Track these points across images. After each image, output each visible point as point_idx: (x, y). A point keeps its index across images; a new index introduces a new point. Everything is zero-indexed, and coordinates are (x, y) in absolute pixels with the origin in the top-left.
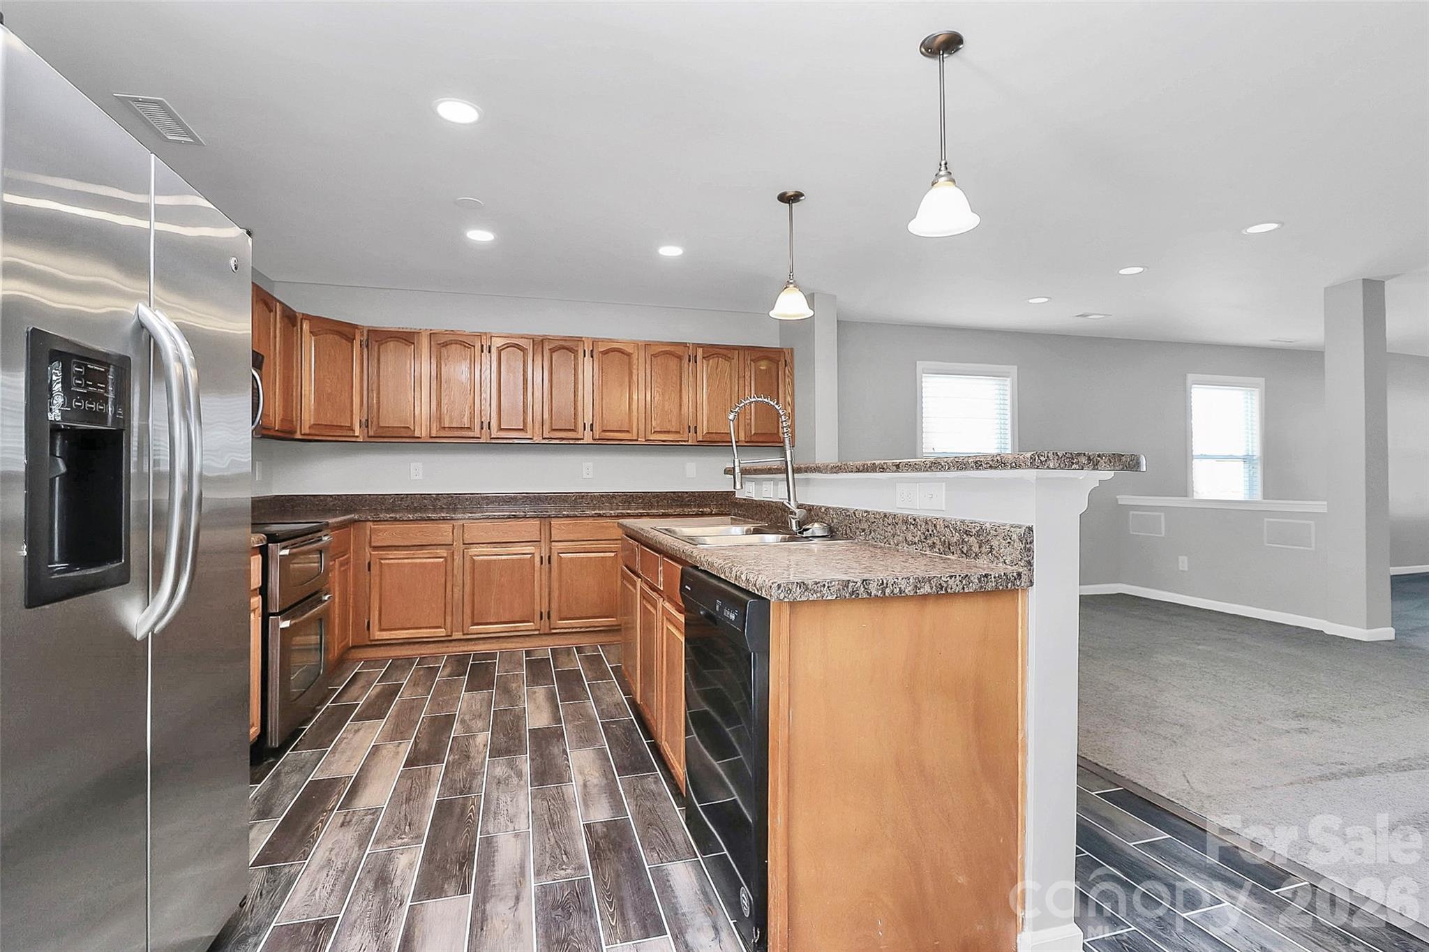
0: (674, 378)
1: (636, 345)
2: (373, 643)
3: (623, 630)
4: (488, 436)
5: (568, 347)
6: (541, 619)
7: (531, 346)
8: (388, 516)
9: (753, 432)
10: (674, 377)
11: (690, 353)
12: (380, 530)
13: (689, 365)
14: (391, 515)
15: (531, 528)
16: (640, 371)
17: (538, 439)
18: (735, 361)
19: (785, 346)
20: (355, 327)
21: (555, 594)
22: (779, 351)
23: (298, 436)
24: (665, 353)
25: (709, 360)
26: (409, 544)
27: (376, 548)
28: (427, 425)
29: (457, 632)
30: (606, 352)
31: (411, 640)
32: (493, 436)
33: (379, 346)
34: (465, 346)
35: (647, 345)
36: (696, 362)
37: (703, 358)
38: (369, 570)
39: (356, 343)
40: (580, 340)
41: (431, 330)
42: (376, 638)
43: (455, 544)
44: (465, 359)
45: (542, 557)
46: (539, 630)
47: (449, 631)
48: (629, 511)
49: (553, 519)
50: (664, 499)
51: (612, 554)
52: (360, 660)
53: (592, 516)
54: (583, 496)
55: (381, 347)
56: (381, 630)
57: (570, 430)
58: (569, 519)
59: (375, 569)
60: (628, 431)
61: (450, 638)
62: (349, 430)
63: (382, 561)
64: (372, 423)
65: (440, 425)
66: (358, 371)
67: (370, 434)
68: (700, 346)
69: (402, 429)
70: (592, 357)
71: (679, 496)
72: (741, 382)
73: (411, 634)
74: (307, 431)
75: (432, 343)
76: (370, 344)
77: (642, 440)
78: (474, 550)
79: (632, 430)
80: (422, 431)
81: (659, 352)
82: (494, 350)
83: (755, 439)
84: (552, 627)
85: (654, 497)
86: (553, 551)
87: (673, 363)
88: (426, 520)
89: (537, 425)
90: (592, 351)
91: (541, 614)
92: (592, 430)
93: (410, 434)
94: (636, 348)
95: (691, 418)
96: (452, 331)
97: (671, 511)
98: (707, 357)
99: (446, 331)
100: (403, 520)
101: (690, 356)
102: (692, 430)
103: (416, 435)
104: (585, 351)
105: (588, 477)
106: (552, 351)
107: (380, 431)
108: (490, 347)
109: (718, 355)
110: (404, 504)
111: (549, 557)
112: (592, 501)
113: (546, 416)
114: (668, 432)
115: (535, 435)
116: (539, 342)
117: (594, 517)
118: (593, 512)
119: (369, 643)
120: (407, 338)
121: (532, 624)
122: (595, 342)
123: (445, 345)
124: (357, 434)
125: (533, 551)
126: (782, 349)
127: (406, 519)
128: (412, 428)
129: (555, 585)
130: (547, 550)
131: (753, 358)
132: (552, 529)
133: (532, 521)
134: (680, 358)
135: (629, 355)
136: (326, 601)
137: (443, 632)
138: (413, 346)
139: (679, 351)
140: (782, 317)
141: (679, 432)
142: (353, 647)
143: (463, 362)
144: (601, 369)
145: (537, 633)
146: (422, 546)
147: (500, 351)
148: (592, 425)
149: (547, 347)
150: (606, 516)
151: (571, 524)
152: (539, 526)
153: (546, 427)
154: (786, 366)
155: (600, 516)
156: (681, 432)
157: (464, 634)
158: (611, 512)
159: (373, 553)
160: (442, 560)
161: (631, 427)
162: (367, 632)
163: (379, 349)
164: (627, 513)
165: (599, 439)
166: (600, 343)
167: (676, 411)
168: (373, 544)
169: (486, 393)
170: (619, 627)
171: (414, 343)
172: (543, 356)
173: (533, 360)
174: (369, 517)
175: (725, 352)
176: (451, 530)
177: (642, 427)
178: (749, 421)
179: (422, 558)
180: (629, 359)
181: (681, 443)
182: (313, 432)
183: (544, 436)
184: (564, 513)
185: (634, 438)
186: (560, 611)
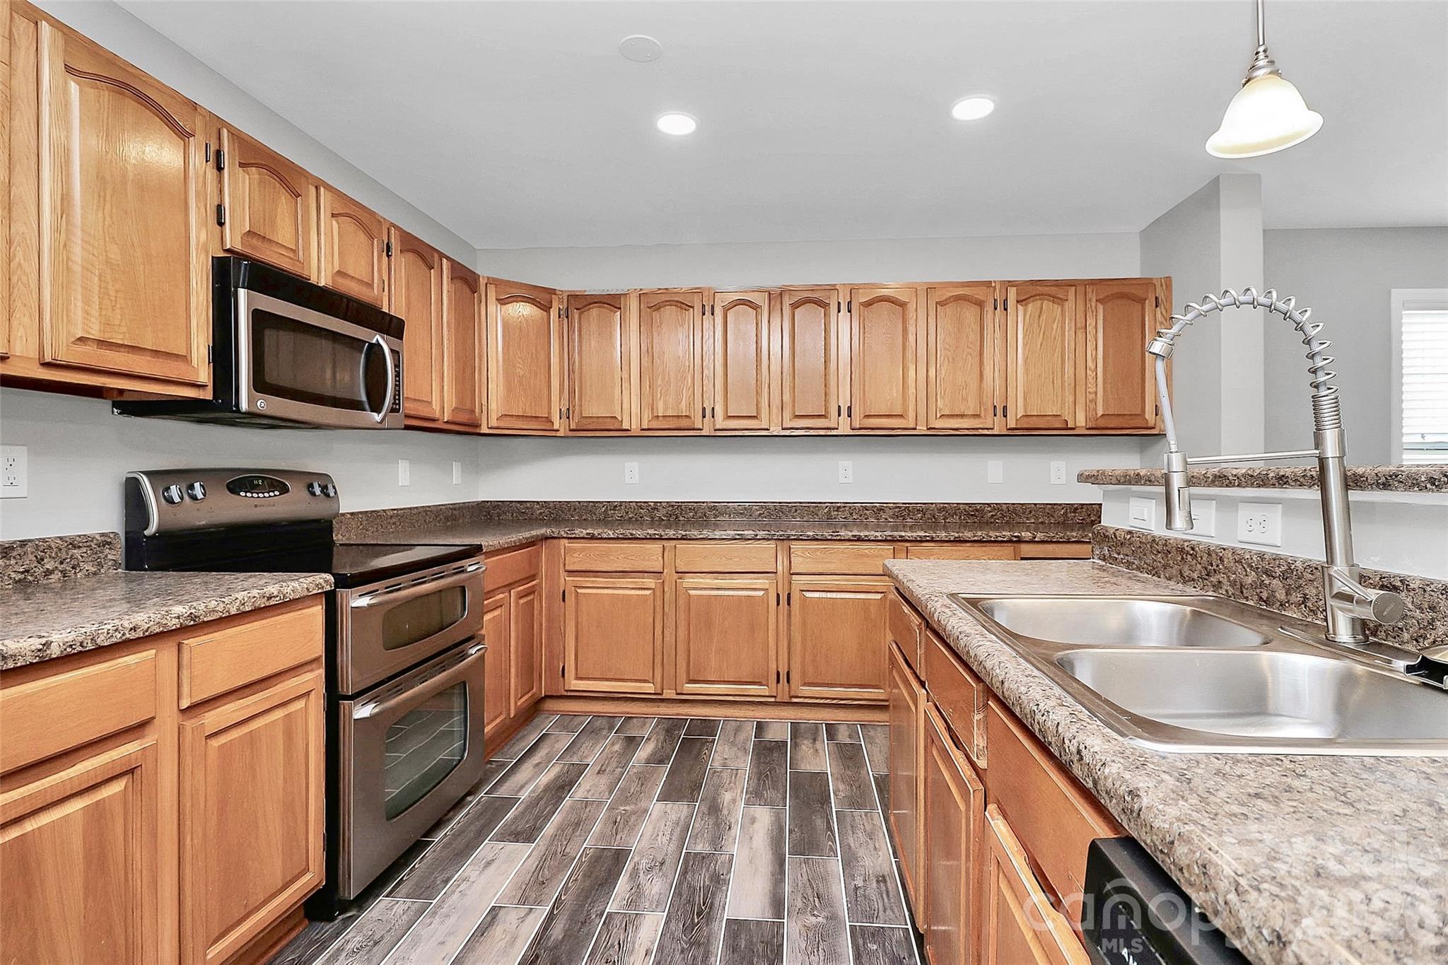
0: (972, 336)
1: (914, 289)
2: (569, 694)
3: (891, 708)
4: (712, 425)
5: (815, 299)
6: (778, 681)
7: (767, 301)
8: (584, 532)
9: (1100, 413)
10: (971, 333)
11: (997, 296)
12: (575, 550)
13: (994, 314)
14: (588, 531)
15: (762, 553)
16: (919, 325)
17: (776, 430)
18: (1069, 305)
19: (1155, 274)
20: (552, 292)
21: (797, 648)
22: (1146, 283)
23: (484, 430)
24: (958, 298)
25: (1026, 305)
26: (609, 569)
27: (571, 572)
28: (637, 414)
29: (670, 689)
30: (869, 304)
31: (611, 695)
32: (717, 427)
33: (580, 314)
34: (681, 308)
35: (930, 289)
36: (1006, 309)
37: (1018, 302)
38: (564, 600)
39: (554, 313)
40: (833, 288)
41: (641, 290)
42: (572, 689)
43: (665, 571)
44: (682, 325)
45: (778, 595)
46: (775, 697)
47: (659, 686)
48: (903, 534)
49: (794, 543)
50: (955, 513)
51: (879, 596)
52: (555, 713)
53: (849, 540)
54: (839, 507)
55: (582, 316)
56: (578, 678)
57: (819, 416)
58: (816, 543)
59: (570, 599)
60: (901, 416)
61: (660, 697)
62: (547, 422)
63: (579, 591)
64: (573, 412)
65: (652, 413)
66: (557, 346)
67: (571, 428)
68: (1011, 283)
69: (609, 420)
70: (849, 311)
71: (977, 510)
72: (1080, 335)
73: (613, 687)
74: (494, 423)
75: (642, 306)
76: (570, 314)
77: (922, 429)
78: (690, 581)
79: (907, 415)
80: (632, 422)
81: (950, 298)
82: (718, 311)
83: (1102, 423)
84: (792, 693)
85: (940, 510)
86: (793, 586)
87: (970, 313)
88: (629, 539)
89: (775, 410)
90: (850, 303)
91: (778, 674)
92: (850, 416)
93: (616, 426)
94: (914, 294)
95: (997, 393)
96: (666, 289)
97: (968, 535)
98: (1022, 301)
99: (659, 289)
100: (602, 538)
101: (995, 300)
102: (999, 411)
103: (624, 427)
104: (839, 303)
105: (845, 481)
106: (795, 306)
107: (585, 421)
108: (713, 307)
109: (1041, 296)
110: (618, 514)
111: (789, 595)
112: (851, 514)
113: (787, 397)
114: (962, 416)
115: (772, 424)
116: (776, 296)
117: (852, 540)
118: (850, 534)
119: (565, 693)
120: (612, 302)
121: (766, 687)
122: (853, 289)
123: (657, 307)
124: (556, 426)
125: (767, 587)
126: (1151, 279)
127: (605, 536)
128: (620, 419)
129: (797, 636)
130: (786, 587)
131: (1101, 297)
132: (792, 555)
133: (765, 544)
134: (980, 304)
135: (902, 305)
136: (472, 655)
137: (650, 687)
138: (619, 313)
139: (979, 294)
140: (1231, 152)
141: (978, 416)
142: (547, 697)
143: (680, 329)
144: (863, 327)
145: (773, 700)
146: (624, 573)
147: (726, 310)
148: (850, 408)
149: (787, 302)
150: (869, 540)
151: (819, 549)
152: (774, 550)
153: (787, 415)
154: (1157, 306)
155: (859, 539)
156: (982, 415)
157: (677, 694)
158: (877, 534)
159: (567, 579)
160: (648, 592)
161: (905, 409)
162: (562, 679)
163: (580, 318)
164: (900, 536)
165: (861, 429)
166: (861, 291)
167: (974, 385)
168: (567, 568)
169: (708, 369)
170: (887, 703)
171: (620, 308)
172: (782, 317)
173: (769, 322)
174: (563, 533)
175: (1053, 290)
176: (661, 555)
177: (922, 411)
178: (1093, 396)
179: (626, 589)
180: (903, 310)
181: (981, 432)
182: (502, 424)
183: (784, 426)
184: (808, 533)
185: (911, 426)
186: (804, 673)
